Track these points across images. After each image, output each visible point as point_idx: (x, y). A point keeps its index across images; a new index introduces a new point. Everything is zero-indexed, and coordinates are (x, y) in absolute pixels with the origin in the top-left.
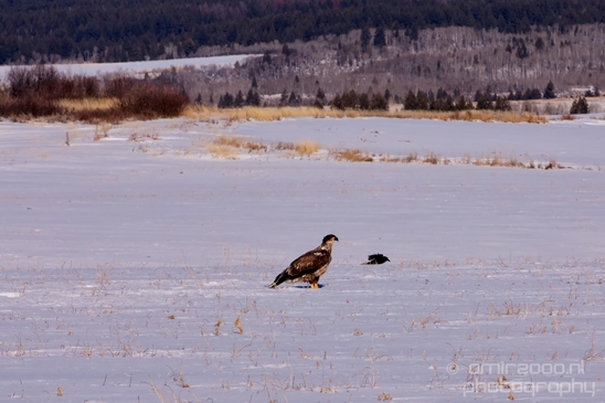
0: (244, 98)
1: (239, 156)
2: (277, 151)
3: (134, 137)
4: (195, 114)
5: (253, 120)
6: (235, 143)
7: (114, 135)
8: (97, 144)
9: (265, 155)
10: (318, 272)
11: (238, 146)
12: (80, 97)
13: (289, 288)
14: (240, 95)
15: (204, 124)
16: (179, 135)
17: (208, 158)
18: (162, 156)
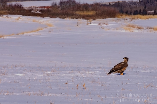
0: (142, 12)
1: (134, 31)
2: (147, 29)
3: (100, 24)
4: (121, 17)
5: (140, 19)
6: (133, 27)
7: (93, 23)
8: (87, 26)
9: (143, 31)
10: (123, 70)
11: (134, 27)
12: (83, 10)
13: (113, 74)
14: (140, 11)
15: (123, 20)
16: (115, 24)
17: (124, 31)
18: (109, 30)
